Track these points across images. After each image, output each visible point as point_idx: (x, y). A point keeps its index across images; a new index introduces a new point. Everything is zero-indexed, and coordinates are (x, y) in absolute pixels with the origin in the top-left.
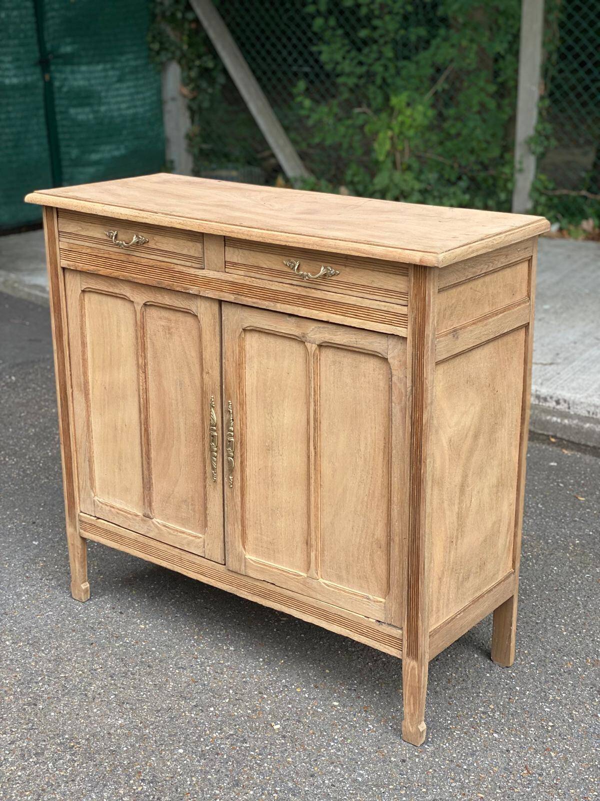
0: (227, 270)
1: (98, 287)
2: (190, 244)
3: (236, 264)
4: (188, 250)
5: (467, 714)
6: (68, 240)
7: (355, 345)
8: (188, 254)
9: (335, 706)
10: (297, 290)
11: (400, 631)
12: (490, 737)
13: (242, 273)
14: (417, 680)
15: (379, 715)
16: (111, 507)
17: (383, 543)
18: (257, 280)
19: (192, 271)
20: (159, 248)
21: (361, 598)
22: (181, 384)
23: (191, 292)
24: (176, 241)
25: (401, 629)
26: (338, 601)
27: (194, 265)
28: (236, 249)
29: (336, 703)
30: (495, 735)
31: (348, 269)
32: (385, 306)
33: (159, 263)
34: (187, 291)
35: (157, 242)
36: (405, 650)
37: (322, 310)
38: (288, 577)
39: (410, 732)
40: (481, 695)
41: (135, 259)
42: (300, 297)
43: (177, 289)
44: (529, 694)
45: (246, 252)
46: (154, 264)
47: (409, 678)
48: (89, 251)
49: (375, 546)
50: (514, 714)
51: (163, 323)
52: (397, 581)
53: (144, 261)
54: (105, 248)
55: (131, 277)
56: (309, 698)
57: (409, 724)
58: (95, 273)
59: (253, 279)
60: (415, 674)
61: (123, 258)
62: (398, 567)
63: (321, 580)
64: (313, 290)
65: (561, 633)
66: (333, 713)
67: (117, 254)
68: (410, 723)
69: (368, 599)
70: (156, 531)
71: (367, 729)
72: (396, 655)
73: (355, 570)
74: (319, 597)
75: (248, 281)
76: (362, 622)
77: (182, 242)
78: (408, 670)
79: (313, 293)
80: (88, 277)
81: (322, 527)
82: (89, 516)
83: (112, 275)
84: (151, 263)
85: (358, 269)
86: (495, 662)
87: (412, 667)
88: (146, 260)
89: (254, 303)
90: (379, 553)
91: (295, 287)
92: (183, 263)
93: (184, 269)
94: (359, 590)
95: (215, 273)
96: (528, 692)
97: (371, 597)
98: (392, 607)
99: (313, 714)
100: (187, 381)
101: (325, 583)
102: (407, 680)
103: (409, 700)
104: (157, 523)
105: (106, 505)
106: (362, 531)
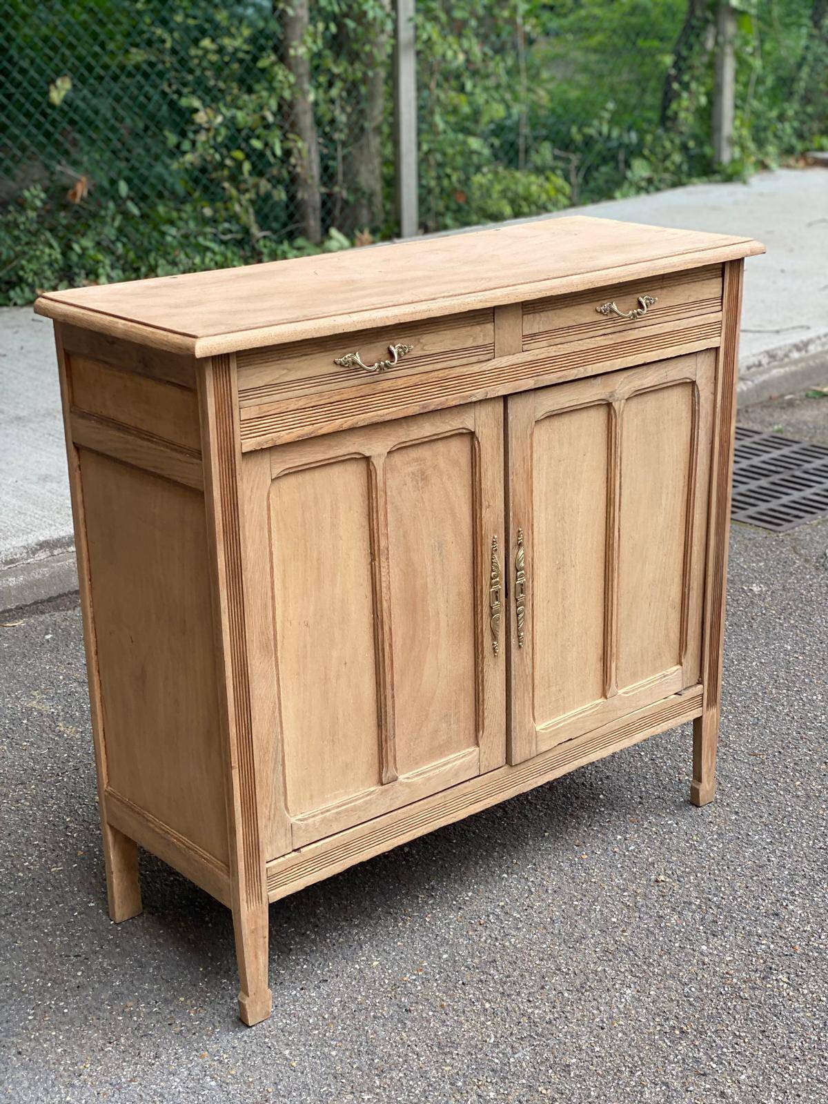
0: (525, 347)
1: (305, 460)
2: (477, 329)
3: (535, 335)
4: (475, 339)
6: (258, 401)
7: (666, 381)
8: (475, 344)
10: (612, 339)
13: (544, 344)
14: (715, 727)
16: (322, 813)
17: (678, 600)
18: (565, 346)
19: (476, 368)
20: (428, 353)
21: (659, 681)
22: (440, 547)
23: (474, 399)
24: (455, 332)
26: (638, 703)
27: (482, 358)
28: (537, 315)
31: (665, 291)
32: (702, 320)
33: (424, 377)
34: (469, 400)
35: (426, 345)
36: (705, 702)
37: (637, 352)
38: (587, 716)
41: (386, 385)
42: (612, 347)
43: (454, 403)
45: (550, 314)
46: (417, 380)
48: (301, 404)
51: (410, 469)
52: (694, 633)
53: (400, 383)
54: (333, 386)
55: (377, 416)
58: (313, 435)
59: (559, 346)
60: (714, 722)
61: (367, 390)
62: (695, 617)
63: (620, 692)
64: (630, 331)
67: (354, 389)
69: (665, 676)
70: (408, 790)
72: (696, 716)
75: (553, 352)
76: (664, 706)
77: (464, 331)
79: (630, 335)
80: (284, 452)
82: (282, 859)
83: (345, 426)
84: (414, 380)
85: (673, 288)
87: (711, 716)
88: (405, 379)
89: (560, 378)
90: (673, 615)
91: (610, 336)
92: (464, 361)
93: (465, 370)
95: (510, 357)
97: (667, 672)
98: (688, 667)
100: (450, 537)
101: (623, 693)
102: (706, 735)
103: (707, 757)
104: (406, 781)
105: (313, 816)
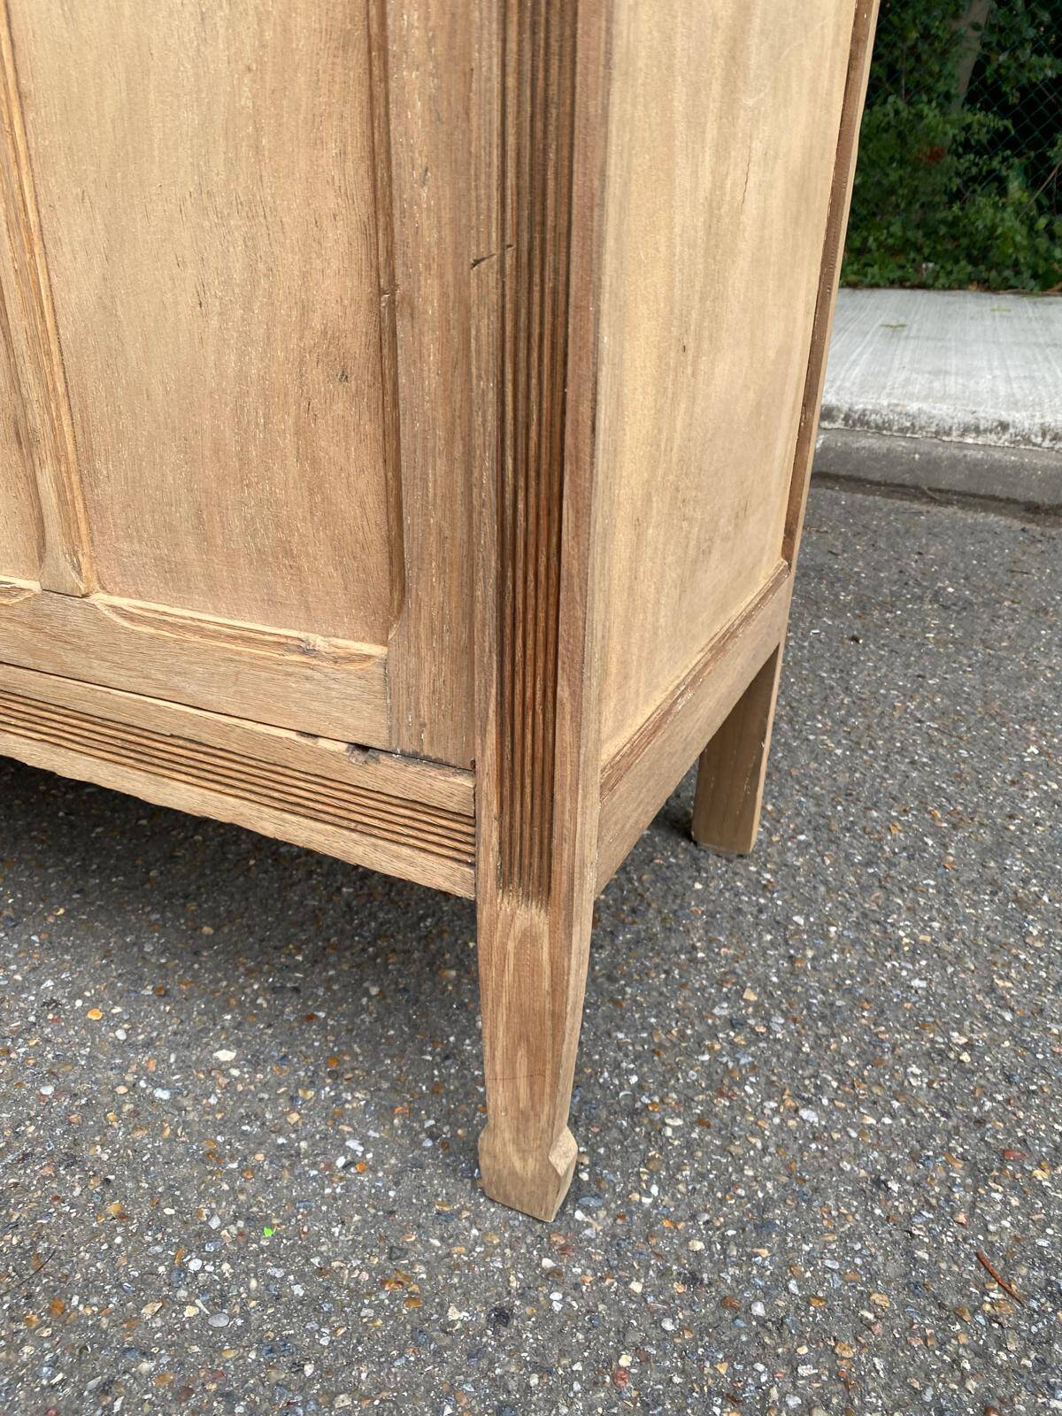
5: (682, 1036)
9: (222, 1068)
11: (465, 782)
12: (791, 1123)
14: (546, 985)
15: (385, 1085)
17: (357, 345)
21: (274, 654)
25: (471, 769)
26: (177, 679)
29: (226, 1055)
30: (804, 1113)
36: (489, 860)
39: (513, 1173)
40: (701, 955)
44: (840, 935)
47: (508, 978)
49: (316, 375)
50: (827, 1012)
52: (442, 540)
56: (129, 1044)
57: (510, 1148)
60: (536, 962)
62: (441, 464)
63: (99, 599)
65: (831, 753)
66: (213, 1100)
68: (516, 1142)
69: (305, 652)
71: (341, 1162)
72: (445, 886)
73: (236, 524)
74: (101, 671)
76: (288, 757)
78: (504, 946)
81: (66, 334)
86: (704, 845)
87: (524, 933)
90: (339, 408)
94: (266, 619)
96: (833, 929)
97: (319, 642)
98: (418, 676)
99: (135, 1113)
101: (114, 608)
102: (499, 986)
103: (511, 1061)
106: (248, 308)
